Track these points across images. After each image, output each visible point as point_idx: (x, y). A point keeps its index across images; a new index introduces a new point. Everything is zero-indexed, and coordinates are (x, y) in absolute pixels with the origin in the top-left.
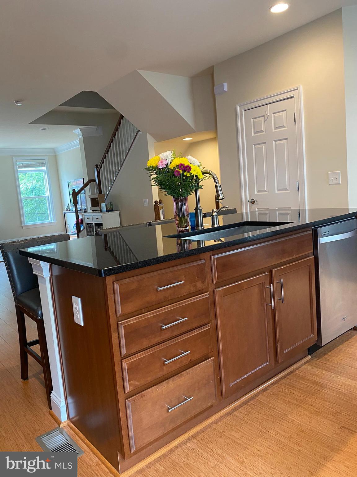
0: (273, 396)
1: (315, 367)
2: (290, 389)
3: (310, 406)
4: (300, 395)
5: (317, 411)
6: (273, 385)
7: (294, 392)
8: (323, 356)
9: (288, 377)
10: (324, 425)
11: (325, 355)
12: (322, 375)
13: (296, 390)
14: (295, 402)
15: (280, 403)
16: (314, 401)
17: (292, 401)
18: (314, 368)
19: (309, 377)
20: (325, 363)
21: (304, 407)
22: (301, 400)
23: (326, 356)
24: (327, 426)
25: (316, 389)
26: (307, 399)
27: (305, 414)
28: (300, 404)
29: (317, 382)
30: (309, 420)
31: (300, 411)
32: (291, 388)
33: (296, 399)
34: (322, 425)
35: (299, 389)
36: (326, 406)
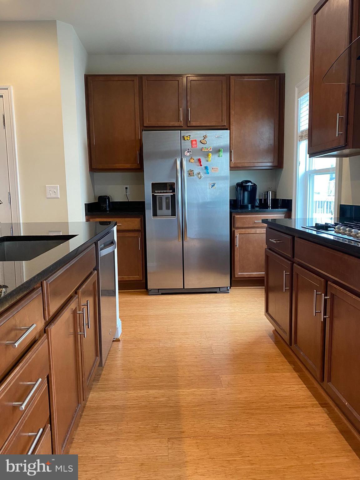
0: (85, 443)
1: (102, 391)
2: (97, 426)
3: (129, 434)
4: (110, 428)
5: (138, 436)
6: (76, 431)
7: (102, 427)
8: (100, 377)
9: (83, 414)
10: (154, 446)
11: (100, 376)
12: (114, 397)
13: (103, 424)
14: (112, 437)
15: (98, 447)
16: (127, 427)
17: (108, 438)
18: (101, 393)
19: (104, 404)
20: (107, 383)
21: (123, 437)
22: (116, 432)
23: (102, 376)
24: (157, 445)
25: (119, 414)
26: (119, 428)
27: (130, 445)
28: (118, 437)
29: (114, 406)
30: (139, 450)
31: (124, 445)
32: (96, 424)
33: (111, 434)
34: (153, 448)
35: (104, 421)
36: (141, 427)
